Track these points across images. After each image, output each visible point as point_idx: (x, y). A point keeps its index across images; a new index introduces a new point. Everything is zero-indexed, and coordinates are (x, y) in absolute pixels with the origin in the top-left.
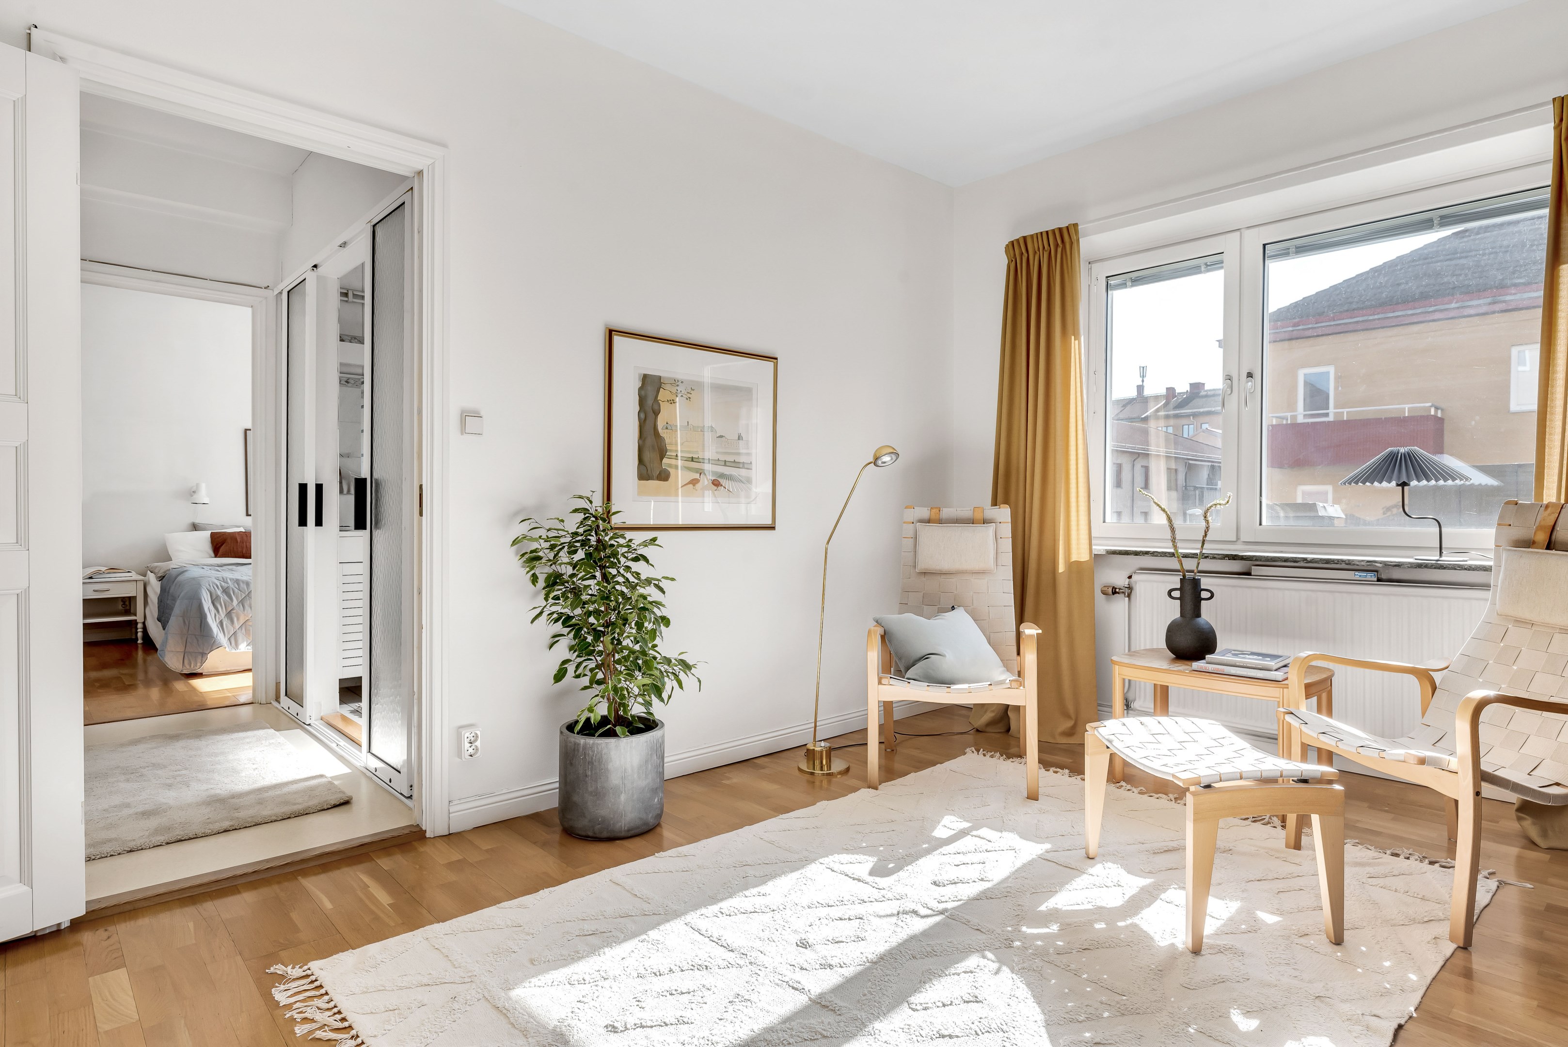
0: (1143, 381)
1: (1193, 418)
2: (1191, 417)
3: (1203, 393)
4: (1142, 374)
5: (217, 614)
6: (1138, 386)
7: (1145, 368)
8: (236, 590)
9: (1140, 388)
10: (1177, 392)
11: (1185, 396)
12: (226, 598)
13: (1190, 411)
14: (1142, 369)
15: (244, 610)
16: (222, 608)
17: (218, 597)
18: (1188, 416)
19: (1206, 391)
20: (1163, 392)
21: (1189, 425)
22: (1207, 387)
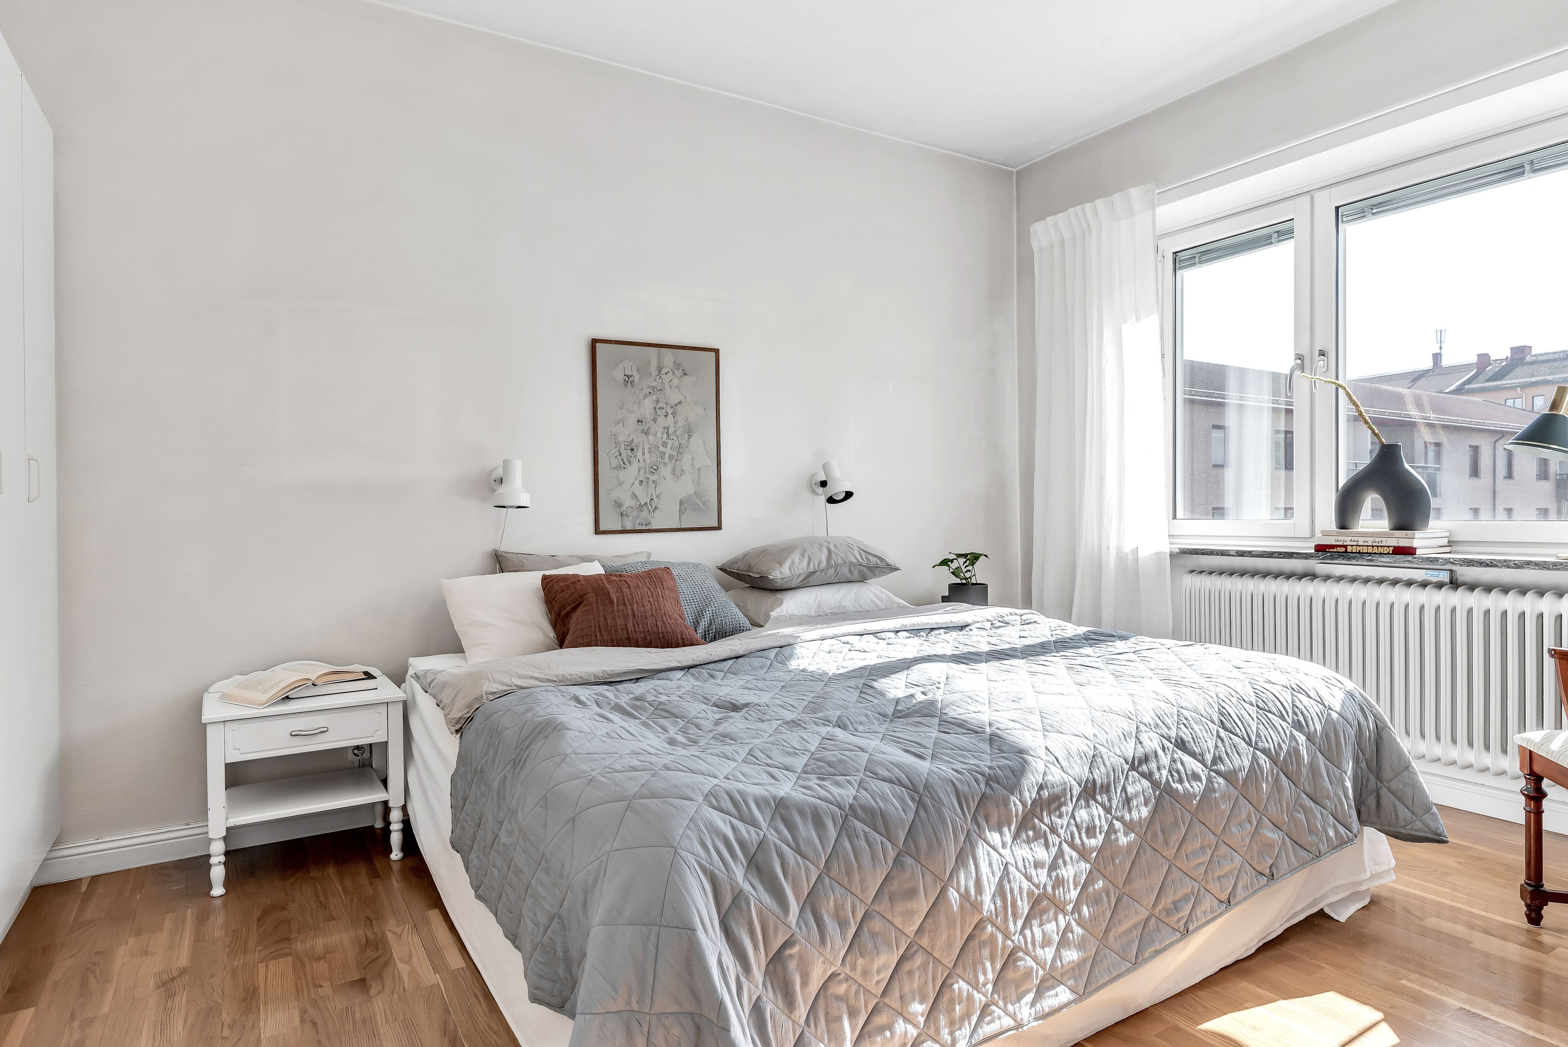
0: (1441, 348)
1: (1521, 390)
2: (1519, 389)
3: (1528, 359)
4: (1439, 340)
5: (743, 979)
6: (1433, 354)
7: (1443, 333)
8: (789, 853)
9: (1437, 357)
10: (1491, 359)
11: (1504, 363)
12: (767, 899)
13: (1517, 381)
14: (1439, 333)
15: (823, 941)
16: (756, 947)
17: (739, 896)
18: (1513, 388)
19: (1535, 356)
20: (1474, 359)
21: (1514, 399)
22: (1534, 352)
